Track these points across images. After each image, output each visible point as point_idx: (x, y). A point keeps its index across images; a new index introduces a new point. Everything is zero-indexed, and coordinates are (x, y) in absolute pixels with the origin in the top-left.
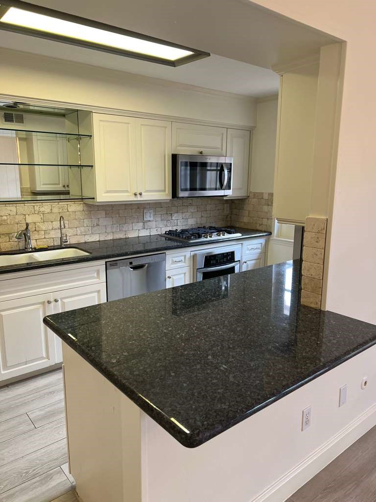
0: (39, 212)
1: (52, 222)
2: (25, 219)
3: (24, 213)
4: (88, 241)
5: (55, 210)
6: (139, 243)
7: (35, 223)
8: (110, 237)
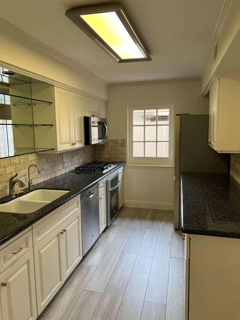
0: (13, 163)
1: (20, 171)
2: (6, 170)
3: (5, 166)
4: (39, 183)
5: (22, 161)
6: (61, 179)
7: (11, 173)
8: (49, 178)
